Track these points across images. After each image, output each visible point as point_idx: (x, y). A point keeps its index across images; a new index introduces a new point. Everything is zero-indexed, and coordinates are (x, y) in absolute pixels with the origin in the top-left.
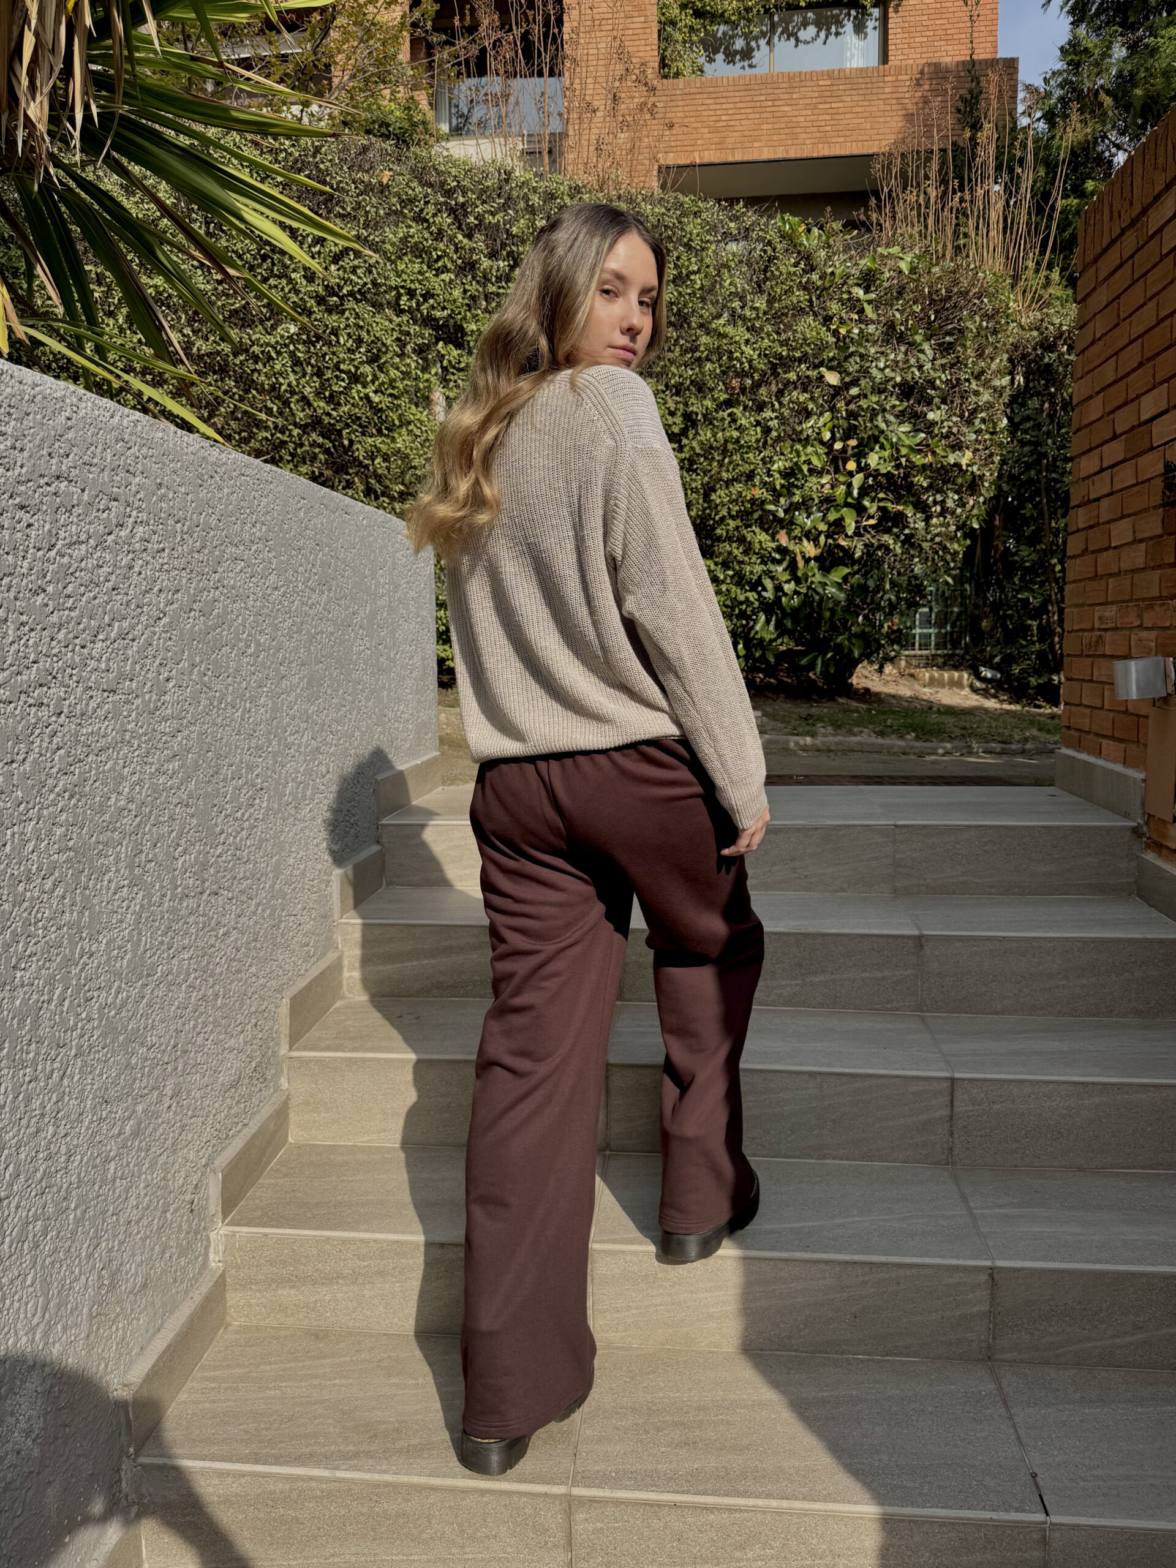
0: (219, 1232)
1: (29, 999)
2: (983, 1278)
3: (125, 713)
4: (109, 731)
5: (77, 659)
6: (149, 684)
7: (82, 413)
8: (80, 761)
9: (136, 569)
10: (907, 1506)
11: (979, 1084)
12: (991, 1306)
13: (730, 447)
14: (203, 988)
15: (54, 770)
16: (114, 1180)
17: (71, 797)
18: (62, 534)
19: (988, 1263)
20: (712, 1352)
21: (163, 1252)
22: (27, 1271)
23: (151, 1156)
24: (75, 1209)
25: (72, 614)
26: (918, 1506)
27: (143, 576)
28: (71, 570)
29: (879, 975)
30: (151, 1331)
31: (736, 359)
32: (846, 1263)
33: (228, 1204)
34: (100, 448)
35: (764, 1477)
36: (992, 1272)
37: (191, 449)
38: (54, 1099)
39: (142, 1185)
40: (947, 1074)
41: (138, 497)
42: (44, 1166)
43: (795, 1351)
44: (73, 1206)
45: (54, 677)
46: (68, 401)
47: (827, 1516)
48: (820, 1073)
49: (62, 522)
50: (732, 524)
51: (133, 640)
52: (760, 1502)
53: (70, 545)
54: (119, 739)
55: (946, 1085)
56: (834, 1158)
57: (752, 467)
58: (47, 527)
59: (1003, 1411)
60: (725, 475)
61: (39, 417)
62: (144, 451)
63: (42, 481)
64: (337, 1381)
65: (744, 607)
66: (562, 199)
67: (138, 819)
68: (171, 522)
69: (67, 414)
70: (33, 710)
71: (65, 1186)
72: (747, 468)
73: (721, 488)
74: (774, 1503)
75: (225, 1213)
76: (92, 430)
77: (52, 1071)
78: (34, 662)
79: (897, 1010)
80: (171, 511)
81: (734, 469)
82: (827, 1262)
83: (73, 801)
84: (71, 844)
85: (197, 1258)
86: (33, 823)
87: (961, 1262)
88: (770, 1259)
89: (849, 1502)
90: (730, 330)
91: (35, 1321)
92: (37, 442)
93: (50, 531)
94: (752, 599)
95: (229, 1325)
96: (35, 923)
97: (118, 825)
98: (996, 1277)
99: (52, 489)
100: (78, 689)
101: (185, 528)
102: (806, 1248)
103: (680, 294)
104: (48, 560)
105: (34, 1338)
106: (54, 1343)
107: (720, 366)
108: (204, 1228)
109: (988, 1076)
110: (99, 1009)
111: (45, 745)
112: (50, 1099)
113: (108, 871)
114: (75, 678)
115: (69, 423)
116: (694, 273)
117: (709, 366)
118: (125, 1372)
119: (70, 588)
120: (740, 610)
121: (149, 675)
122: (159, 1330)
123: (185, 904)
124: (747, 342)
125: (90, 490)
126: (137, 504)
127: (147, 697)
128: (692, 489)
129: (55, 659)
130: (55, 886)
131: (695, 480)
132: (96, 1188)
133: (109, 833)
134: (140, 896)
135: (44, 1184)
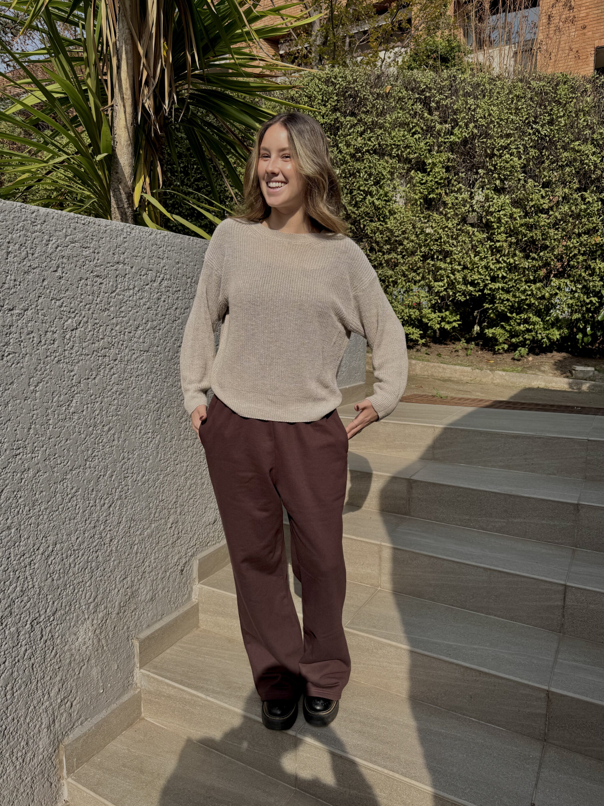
0: (197, 587)
1: (93, 473)
2: (543, 695)
3: (153, 360)
4: (144, 367)
5: (126, 337)
6: (168, 348)
7: (132, 235)
8: (126, 379)
9: (162, 299)
10: (452, 795)
11: (582, 591)
12: (547, 712)
13: (582, 213)
14: (195, 480)
15: (111, 383)
16: (137, 553)
17: (120, 394)
18: (119, 286)
19: (546, 688)
20: (398, 696)
21: (164, 589)
22: (87, 581)
23: (159, 547)
24: (114, 561)
25: (124, 319)
26: (458, 797)
27: (166, 302)
28: (124, 301)
29: (552, 523)
30: (155, 620)
31: (586, 164)
32: (467, 668)
33: (202, 576)
34: (142, 248)
35: (388, 758)
36: (548, 693)
37: (198, 245)
38: (105, 515)
39: (153, 558)
40: (563, 582)
41: (164, 268)
42: (98, 541)
43: (440, 707)
44: (112, 559)
45: (113, 345)
46: (125, 230)
47: (411, 786)
48: (490, 569)
49: (119, 281)
50: (581, 258)
51: (159, 330)
52: (380, 769)
53: (124, 291)
54: (149, 371)
55: (562, 588)
56: (495, 616)
57: (594, 225)
58: (111, 283)
59: (536, 769)
60: (576, 231)
61: (108, 238)
62: (169, 248)
63: (109, 265)
64: (227, 661)
65: (589, 306)
66: (484, 85)
67: (158, 405)
68: (184, 278)
69: (124, 236)
70: (100, 358)
71: (109, 551)
72: (591, 226)
73: (574, 239)
74: (386, 771)
75: (200, 579)
76: (138, 241)
77: (104, 504)
78: (102, 339)
79: (561, 544)
80: (185, 274)
81: (582, 227)
82: (457, 665)
83: (122, 396)
84: (119, 413)
85: (184, 595)
86: (98, 403)
87: (530, 683)
88: (428, 656)
89: (423, 783)
90: (582, 148)
91: (90, 601)
92: (106, 249)
93: (112, 285)
94: (594, 302)
95: (199, 627)
96: (98, 444)
97: (147, 407)
98: (551, 697)
99: (114, 268)
100: (126, 350)
101: (193, 281)
102: (449, 655)
103: (551, 130)
104: (111, 297)
105: (89, 608)
106: (100, 612)
107: (575, 169)
108: (190, 583)
109: (588, 588)
110: (132, 482)
111: (106, 372)
112: (102, 515)
113: (141, 425)
114: (124, 345)
115: (125, 240)
116: (561, 117)
117: (568, 169)
118: (139, 633)
119: (123, 308)
120: (587, 308)
121: (168, 345)
122: (159, 620)
123: (185, 443)
124: (594, 153)
125: (136, 267)
126: (163, 271)
127: (167, 354)
128: (555, 240)
129: (113, 338)
130: (109, 430)
131: (556, 234)
132: (126, 554)
133: (141, 410)
134: (158, 437)
135: (97, 548)
